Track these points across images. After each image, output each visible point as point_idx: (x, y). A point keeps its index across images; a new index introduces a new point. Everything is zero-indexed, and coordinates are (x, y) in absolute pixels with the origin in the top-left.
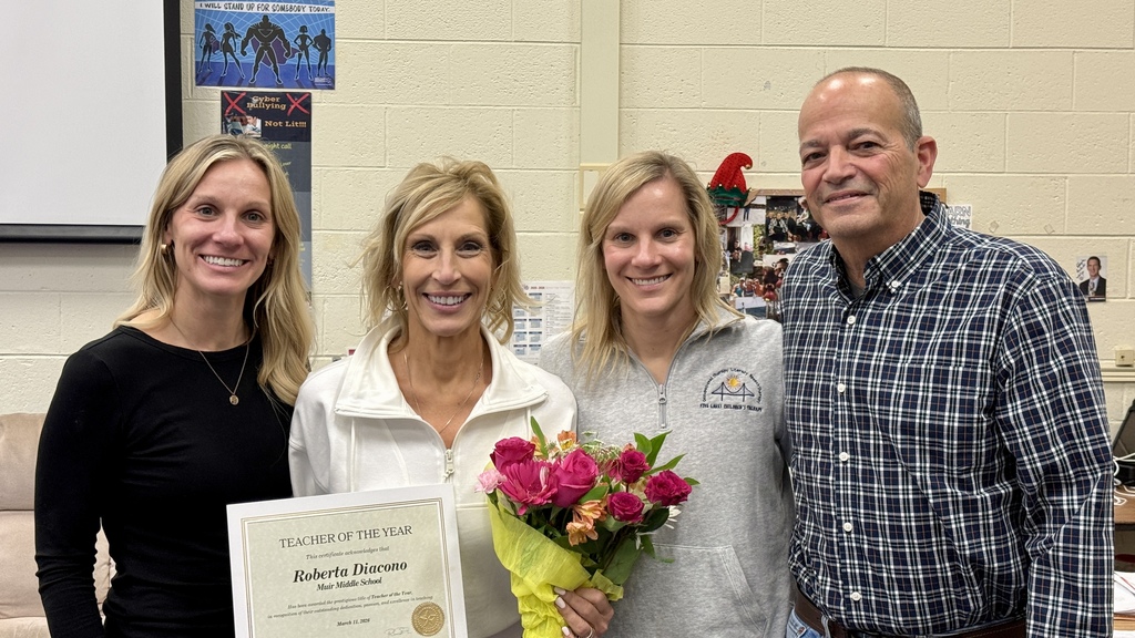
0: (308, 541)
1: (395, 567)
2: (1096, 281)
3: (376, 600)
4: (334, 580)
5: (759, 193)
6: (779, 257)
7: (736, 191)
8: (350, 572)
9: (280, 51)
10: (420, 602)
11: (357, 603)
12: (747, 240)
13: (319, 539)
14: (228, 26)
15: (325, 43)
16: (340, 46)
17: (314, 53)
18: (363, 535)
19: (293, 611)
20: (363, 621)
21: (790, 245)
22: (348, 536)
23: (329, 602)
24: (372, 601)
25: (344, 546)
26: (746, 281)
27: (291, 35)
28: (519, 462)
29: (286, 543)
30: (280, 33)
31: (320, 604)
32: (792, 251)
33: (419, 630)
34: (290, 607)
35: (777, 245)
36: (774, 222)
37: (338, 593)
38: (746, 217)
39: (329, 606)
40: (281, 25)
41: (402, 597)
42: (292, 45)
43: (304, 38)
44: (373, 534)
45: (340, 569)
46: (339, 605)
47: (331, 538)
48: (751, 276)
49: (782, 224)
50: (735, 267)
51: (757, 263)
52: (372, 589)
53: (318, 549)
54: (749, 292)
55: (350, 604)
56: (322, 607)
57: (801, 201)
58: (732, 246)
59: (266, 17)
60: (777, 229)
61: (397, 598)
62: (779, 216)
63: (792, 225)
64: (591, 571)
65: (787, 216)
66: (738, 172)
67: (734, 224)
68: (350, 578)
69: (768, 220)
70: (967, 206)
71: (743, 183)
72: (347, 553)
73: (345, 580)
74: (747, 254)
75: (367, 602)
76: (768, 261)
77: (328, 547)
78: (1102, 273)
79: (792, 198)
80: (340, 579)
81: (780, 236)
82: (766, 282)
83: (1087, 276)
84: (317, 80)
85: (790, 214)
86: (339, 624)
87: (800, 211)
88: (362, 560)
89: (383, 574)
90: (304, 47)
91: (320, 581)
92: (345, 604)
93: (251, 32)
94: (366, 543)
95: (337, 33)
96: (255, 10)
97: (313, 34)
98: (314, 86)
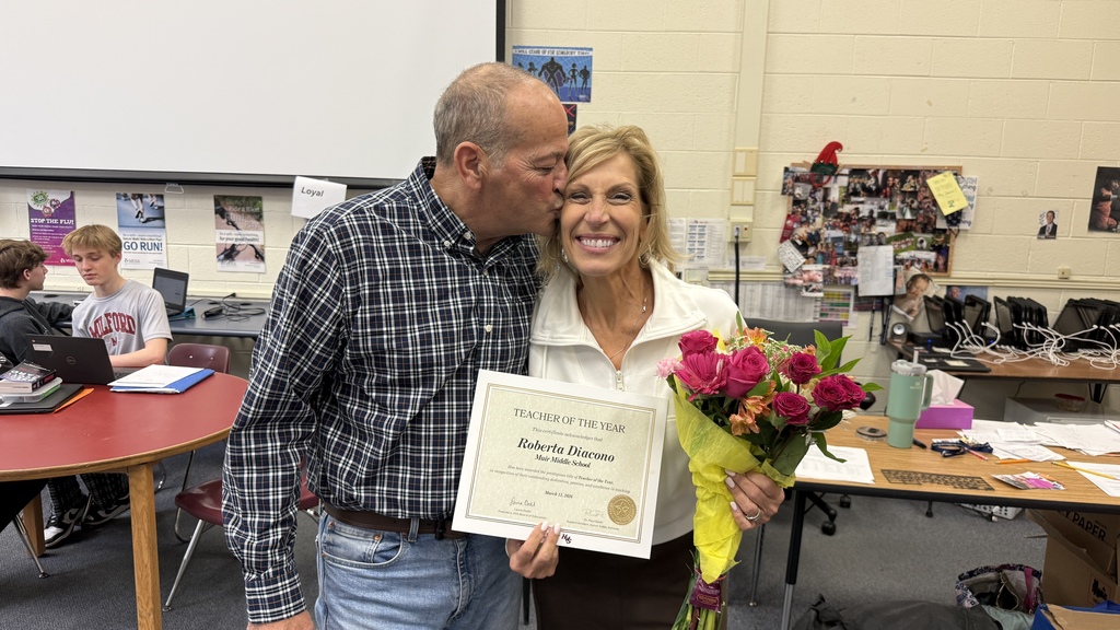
0: (537, 416)
1: (603, 457)
2: (1051, 226)
3: (581, 481)
4: (550, 454)
5: (845, 167)
6: (854, 206)
7: (831, 165)
8: (566, 451)
9: (560, 79)
10: (618, 493)
11: (566, 479)
12: (835, 196)
13: (546, 417)
14: (531, 64)
15: (586, 74)
16: (595, 75)
17: (580, 80)
18: (583, 422)
19: (512, 471)
20: (567, 496)
21: (861, 199)
22: (570, 421)
23: (542, 472)
24: (578, 481)
25: (566, 428)
26: (831, 220)
27: (567, 69)
28: (699, 352)
29: (519, 412)
30: (560, 68)
31: (535, 471)
32: (862, 203)
33: (613, 518)
34: (510, 467)
35: (853, 199)
36: (852, 185)
37: (551, 466)
38: (835, 182)
39: (541, 475)
40: (561, 63)
41: (604, 484)
42: (567, 75)
43: (574, 71)
44: (592, 424)
45: (558, 446)
46: (550, 476)
47: (556, 419)
48: (835, 217)
49: (858, 186)
50: (826, 213)
51: (840, 210)
52: (580, 471)
53: (543, 425)
54: (834, 227)
55: (559, 478)
56: (536, 474)
57: (870, 172)
58: (825, 199)
59: (552, 58)
60: (855, 189)
61: (599, 484)
62: (856, 181)
63: (864, 187)
64: (761, 459)
65: (861, 181)
66: (833, 154)
67: (827, 186)
68: (564, 456)
69: (849, 184)
70: (974, 177)
71: (836, 160)
72: (567, 435)
73: (560, 456)
74: (834, 205)
75: (573, 480)
76: (847, 209)
77: (553, 426)
78: (1055, 221)
79: (864, 170)
80: (556, 455)
81: (856, 193)
82: (845, 221)
83: (1045, 223)
84: (581, 96)
85: (864, 180)
86: (547, 493)
87: (869, 178)
88: (578, 443)
89: (592, 460)
90: (574, 76)
91: (539, 452)
92: (555, 477)
93: (544, 67)
94: (584, 431)
95: (593, 68)
96: (546, 54)
97: (579, 68)
98: (579, 100)
